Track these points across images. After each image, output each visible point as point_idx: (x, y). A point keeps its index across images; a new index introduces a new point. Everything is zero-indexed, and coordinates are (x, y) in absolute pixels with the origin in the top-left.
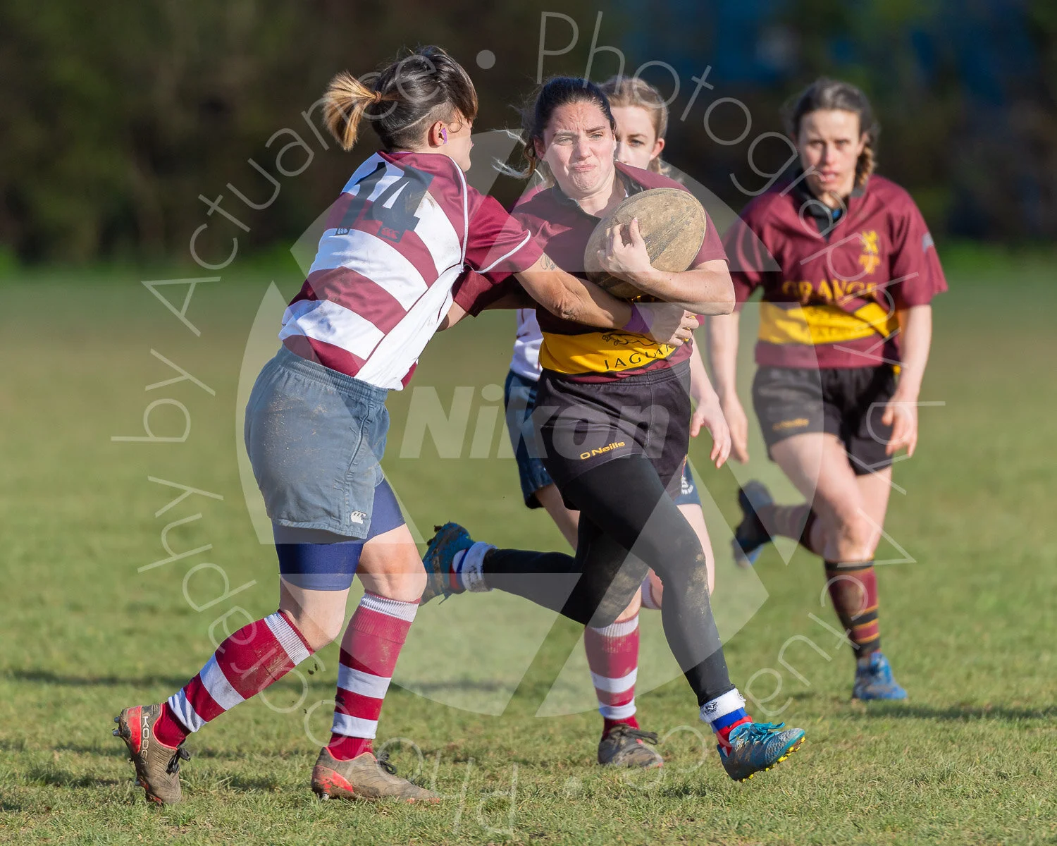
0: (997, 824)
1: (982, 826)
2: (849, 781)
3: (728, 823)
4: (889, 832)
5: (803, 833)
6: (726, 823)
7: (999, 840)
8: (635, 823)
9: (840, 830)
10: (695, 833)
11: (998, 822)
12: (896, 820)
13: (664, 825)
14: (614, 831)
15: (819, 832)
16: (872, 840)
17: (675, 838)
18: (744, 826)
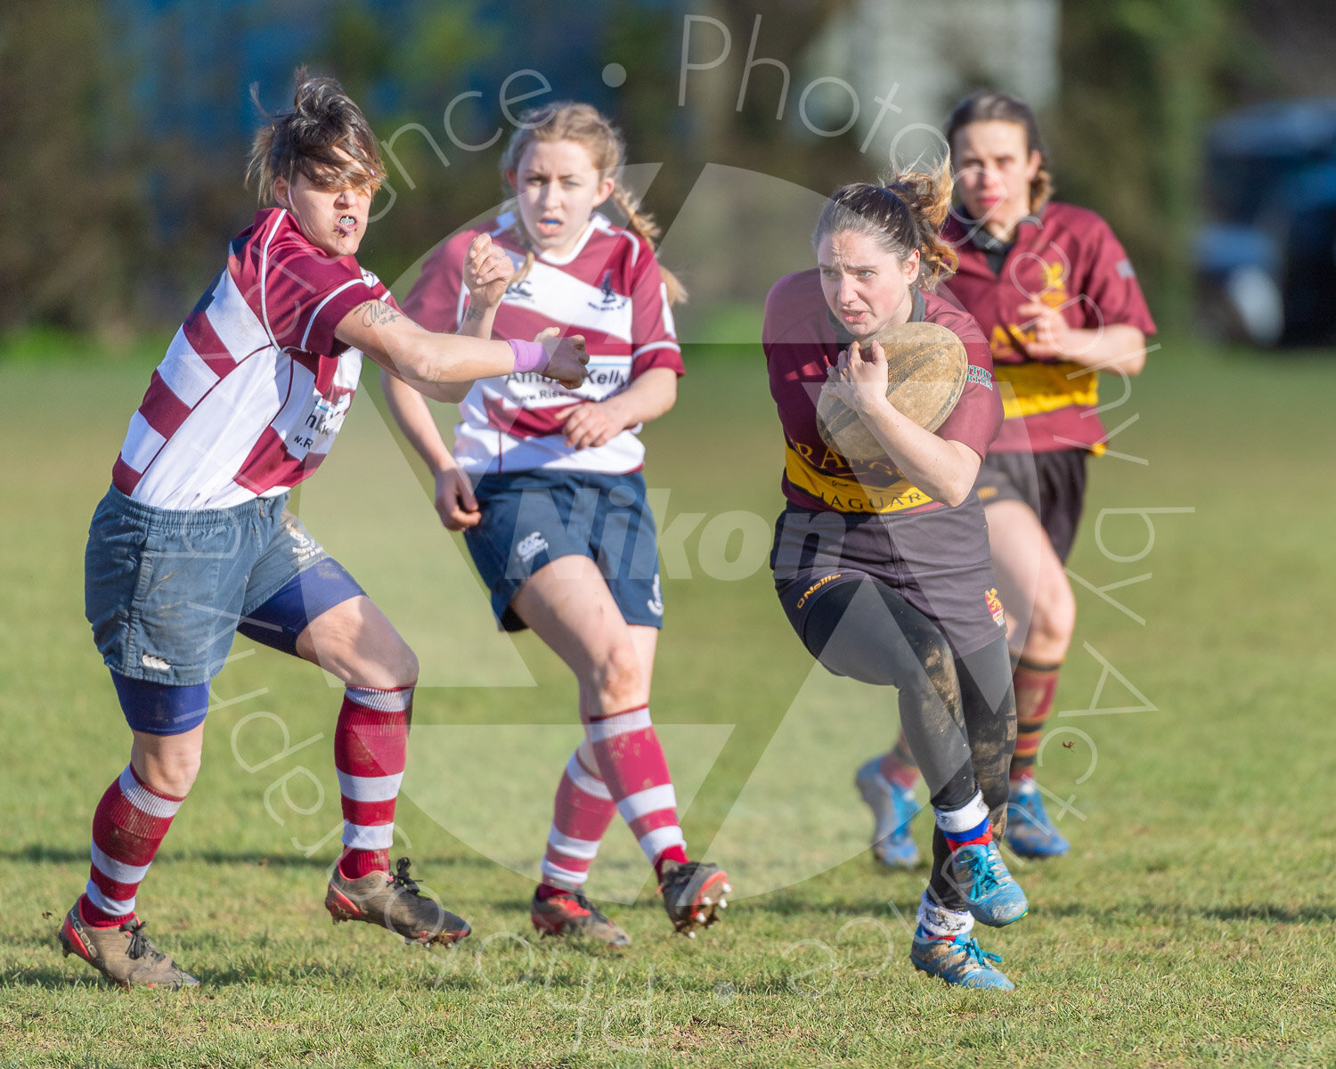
0: (568, 1002)
1: (551, 1005)
2: (395, 951)
3: (253, 1001)
4: (442, 1010)
5: (341, 1013)
6: (251, 1001)
7: (571, 1021)
8: (144, 1001)
9: (384, 1009)
10: (215, 1013)
11: (569, 1000)
12: (450, 998)
13: (178, 1003)
14: (120, 1011)
15: (359, 1012)
16: (422, 1021)
17: (191, 1019)
18: (272, 1004)
